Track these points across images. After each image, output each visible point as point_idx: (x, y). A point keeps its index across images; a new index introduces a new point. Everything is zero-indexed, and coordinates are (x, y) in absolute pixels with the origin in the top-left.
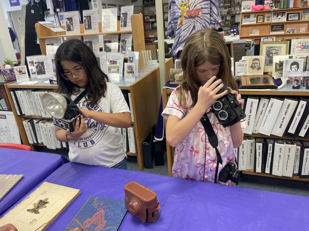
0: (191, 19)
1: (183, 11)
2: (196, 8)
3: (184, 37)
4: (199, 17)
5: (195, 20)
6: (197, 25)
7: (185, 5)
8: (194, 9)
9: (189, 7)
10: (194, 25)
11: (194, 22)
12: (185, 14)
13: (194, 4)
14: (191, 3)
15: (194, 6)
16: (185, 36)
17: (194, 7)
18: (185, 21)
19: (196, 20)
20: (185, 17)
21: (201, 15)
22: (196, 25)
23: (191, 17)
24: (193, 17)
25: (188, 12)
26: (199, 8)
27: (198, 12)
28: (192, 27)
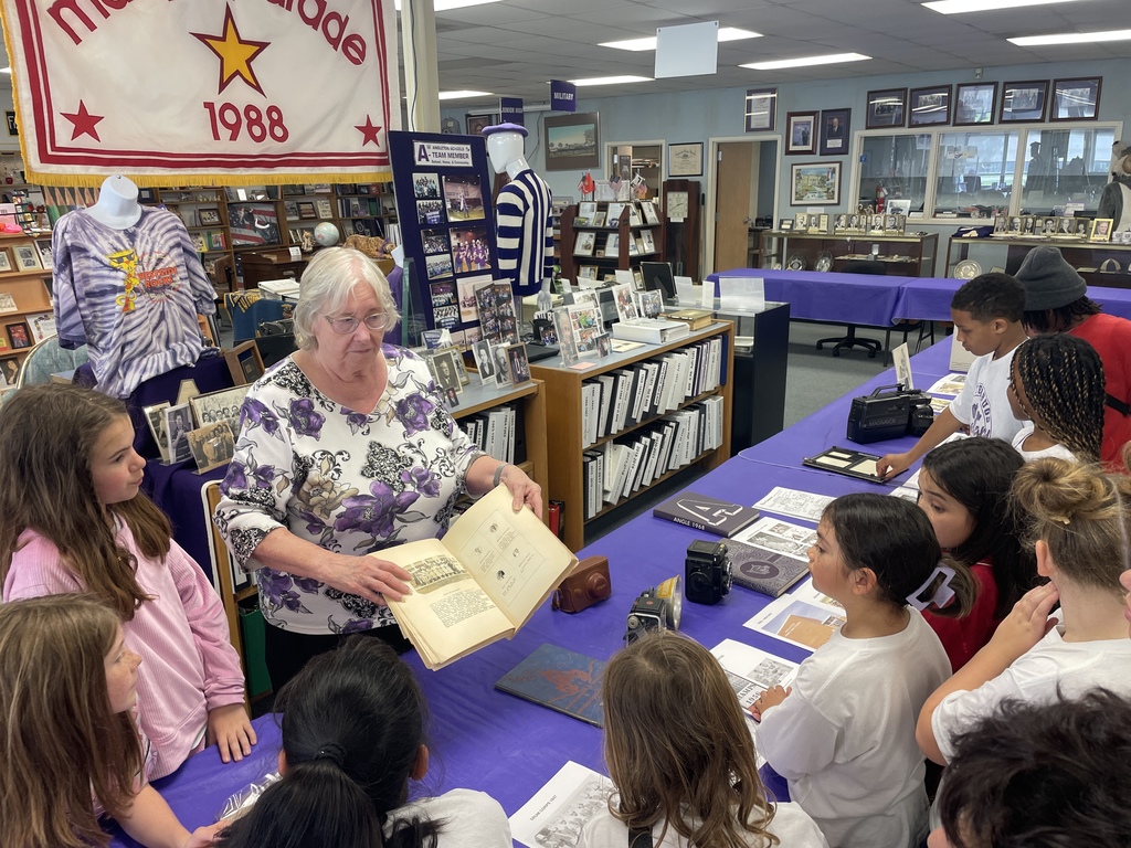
0: (152, 295)
1: (129, 275)
2: (161, 266)
3: (140, 343)
4: (174, 289)
5: (163, 296)
6: (169, 307)
7: (130, 258)
8: (158, 268)
9: (140, 262)
10: (161, 309)
11: (160, 301)
12: (136, 282)
13: (154, 255)
14: (144, 254)
15: (154, 260)
16: (143, 340)
17: (157, 264)
18: (139, 301)
19: (168, 297)
20: (136, 290)
21: (180, 283)
22: (166, 309)
23: (151, 289)
24: (158, 289)
25: (142, 276)
26: (172, 265)
27: (172, 277)
28: (158, 314)
